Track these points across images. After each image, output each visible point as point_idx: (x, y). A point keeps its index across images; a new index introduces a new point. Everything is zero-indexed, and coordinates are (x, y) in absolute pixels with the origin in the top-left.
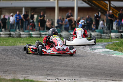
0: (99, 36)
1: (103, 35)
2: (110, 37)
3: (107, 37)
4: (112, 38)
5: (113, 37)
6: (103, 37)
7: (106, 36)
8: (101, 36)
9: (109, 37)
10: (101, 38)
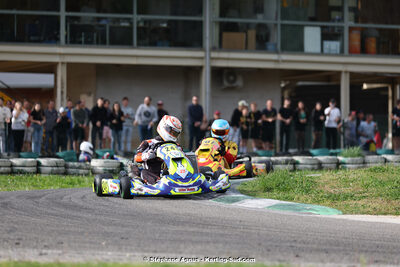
0: (62, 169)
1: (71, 164)
2: (88, 169)
3: (81, 171)
4: (94, 173)
5: (100, 169)
6: (70, 170)
7: (80, 168)
8: (66, 167)
9: (86, 171)
10: (66, 173)
